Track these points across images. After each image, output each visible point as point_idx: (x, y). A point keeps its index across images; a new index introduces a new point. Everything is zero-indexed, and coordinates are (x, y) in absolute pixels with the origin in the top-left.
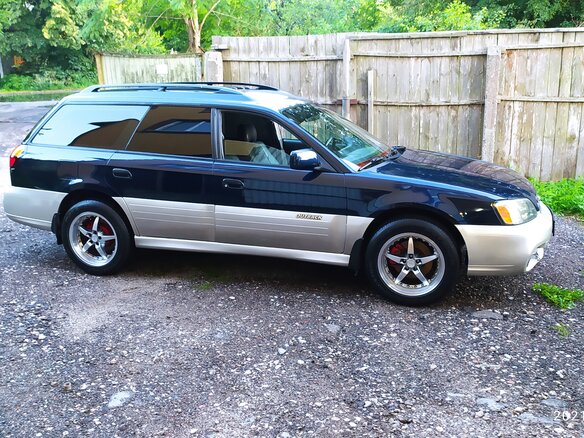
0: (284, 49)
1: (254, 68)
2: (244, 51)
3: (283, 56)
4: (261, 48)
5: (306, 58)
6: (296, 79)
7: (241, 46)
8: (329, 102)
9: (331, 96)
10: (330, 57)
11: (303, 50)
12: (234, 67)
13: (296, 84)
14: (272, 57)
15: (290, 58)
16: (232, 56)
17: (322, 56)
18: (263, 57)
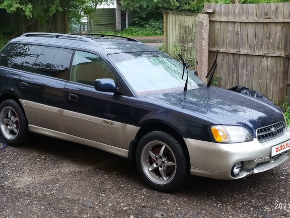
0: (253, 13)
1: (230, 27)
2: (225, 14)
3: (251, 19)
4: (237, 12)
5: (268, 21)
6: (260, 36)
7: (223, 10)
8: (283, 55)
9: (285, 50)
10: (286, 20)
11: (266, 14)
12: (217, 26)
13: (260, 40)
14: (244, 19)
15: (257, 20)
16: (216, 18)
17: (281, 20)
18: (237, 19)
